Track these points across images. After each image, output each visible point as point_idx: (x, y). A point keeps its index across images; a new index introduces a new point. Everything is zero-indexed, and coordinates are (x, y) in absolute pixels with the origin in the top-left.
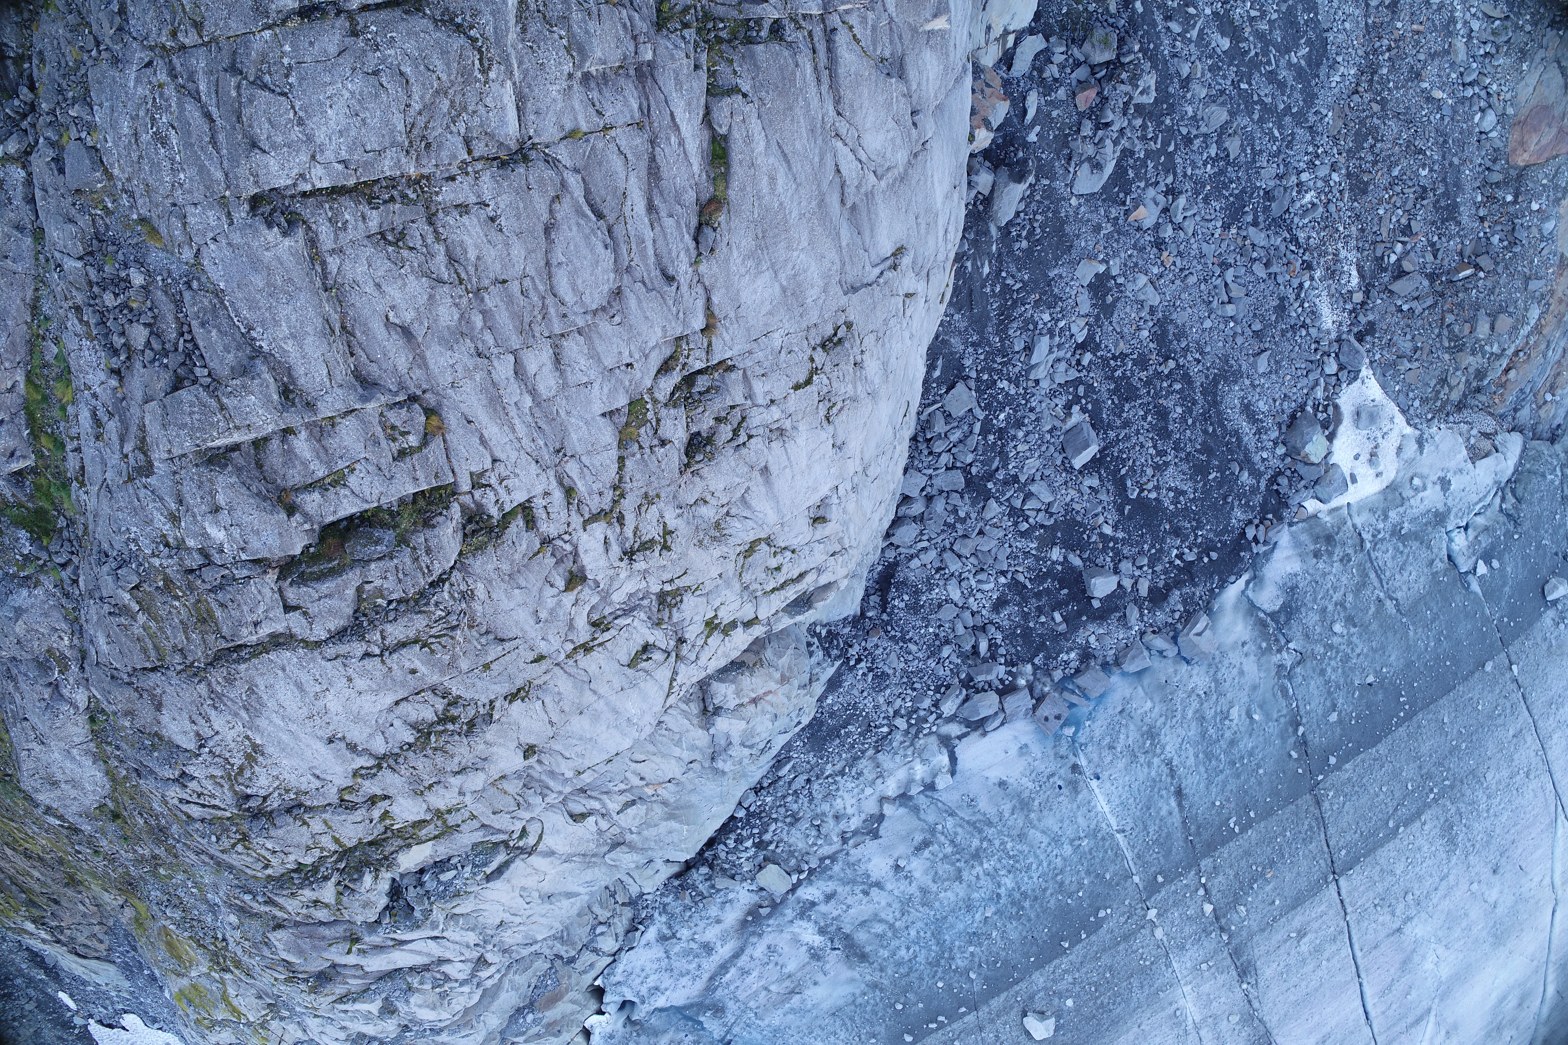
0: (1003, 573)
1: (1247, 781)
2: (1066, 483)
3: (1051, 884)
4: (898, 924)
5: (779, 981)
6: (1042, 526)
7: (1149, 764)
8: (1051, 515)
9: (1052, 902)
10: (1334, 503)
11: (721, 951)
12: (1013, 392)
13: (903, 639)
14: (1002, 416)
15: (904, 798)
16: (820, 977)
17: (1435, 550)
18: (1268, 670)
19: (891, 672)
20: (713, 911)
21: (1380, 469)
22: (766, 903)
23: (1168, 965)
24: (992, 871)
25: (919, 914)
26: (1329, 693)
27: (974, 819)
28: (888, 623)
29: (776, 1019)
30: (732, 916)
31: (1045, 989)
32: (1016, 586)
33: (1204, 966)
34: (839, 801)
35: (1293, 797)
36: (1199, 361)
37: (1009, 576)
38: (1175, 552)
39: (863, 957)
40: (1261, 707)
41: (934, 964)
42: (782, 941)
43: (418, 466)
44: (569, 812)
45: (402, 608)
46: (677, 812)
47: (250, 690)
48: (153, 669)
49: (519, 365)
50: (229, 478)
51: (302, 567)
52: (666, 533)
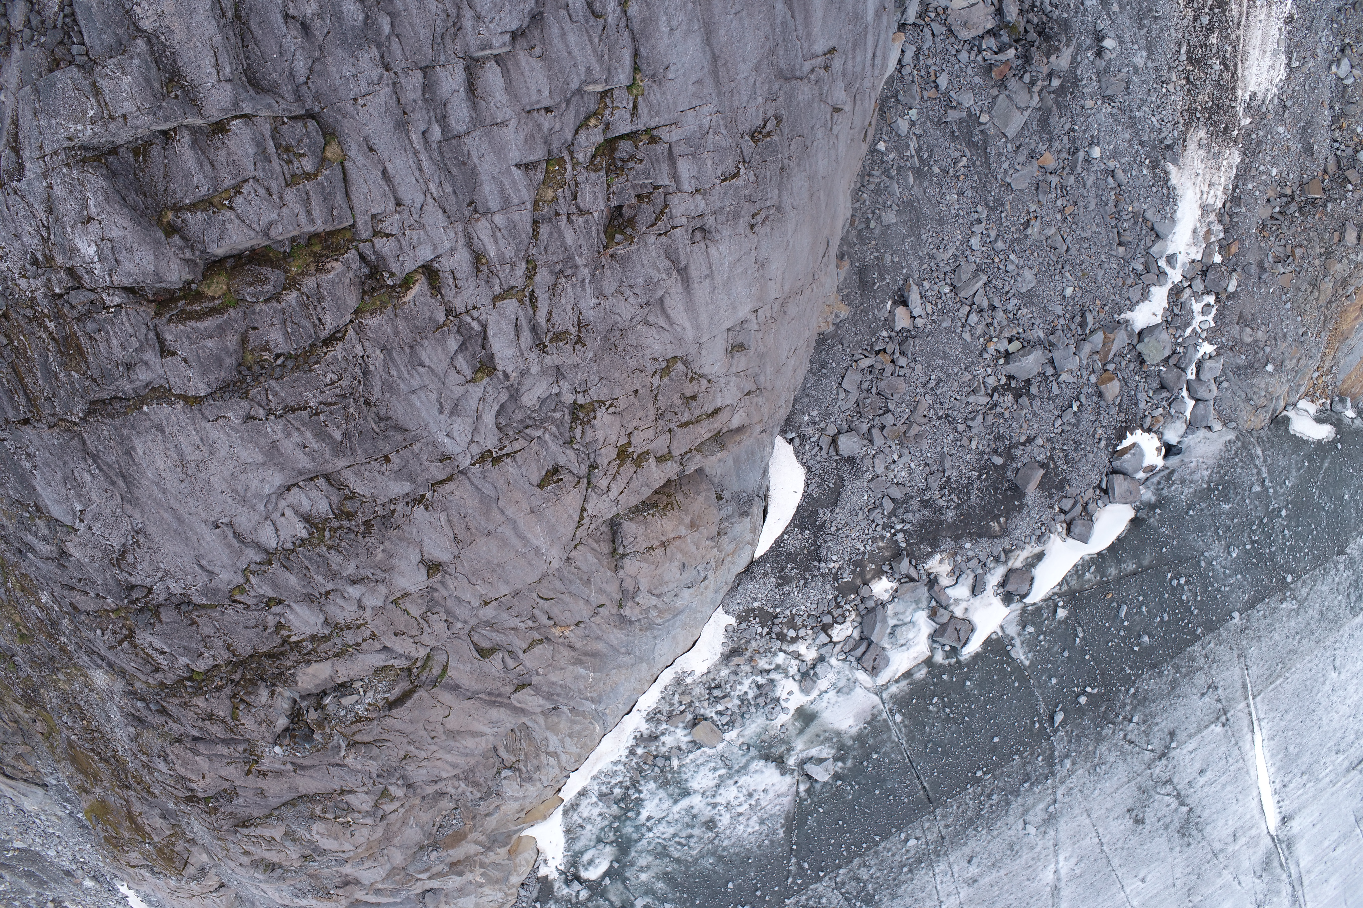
43: (313, 196)
44: (475, 645)
45: (290, 364)
46: (583, 658)
47: (128, 453)
48: (26, 422)
49: (428, 87)
50: (101, 182)
51: (181, 303)
52: (581, 325)
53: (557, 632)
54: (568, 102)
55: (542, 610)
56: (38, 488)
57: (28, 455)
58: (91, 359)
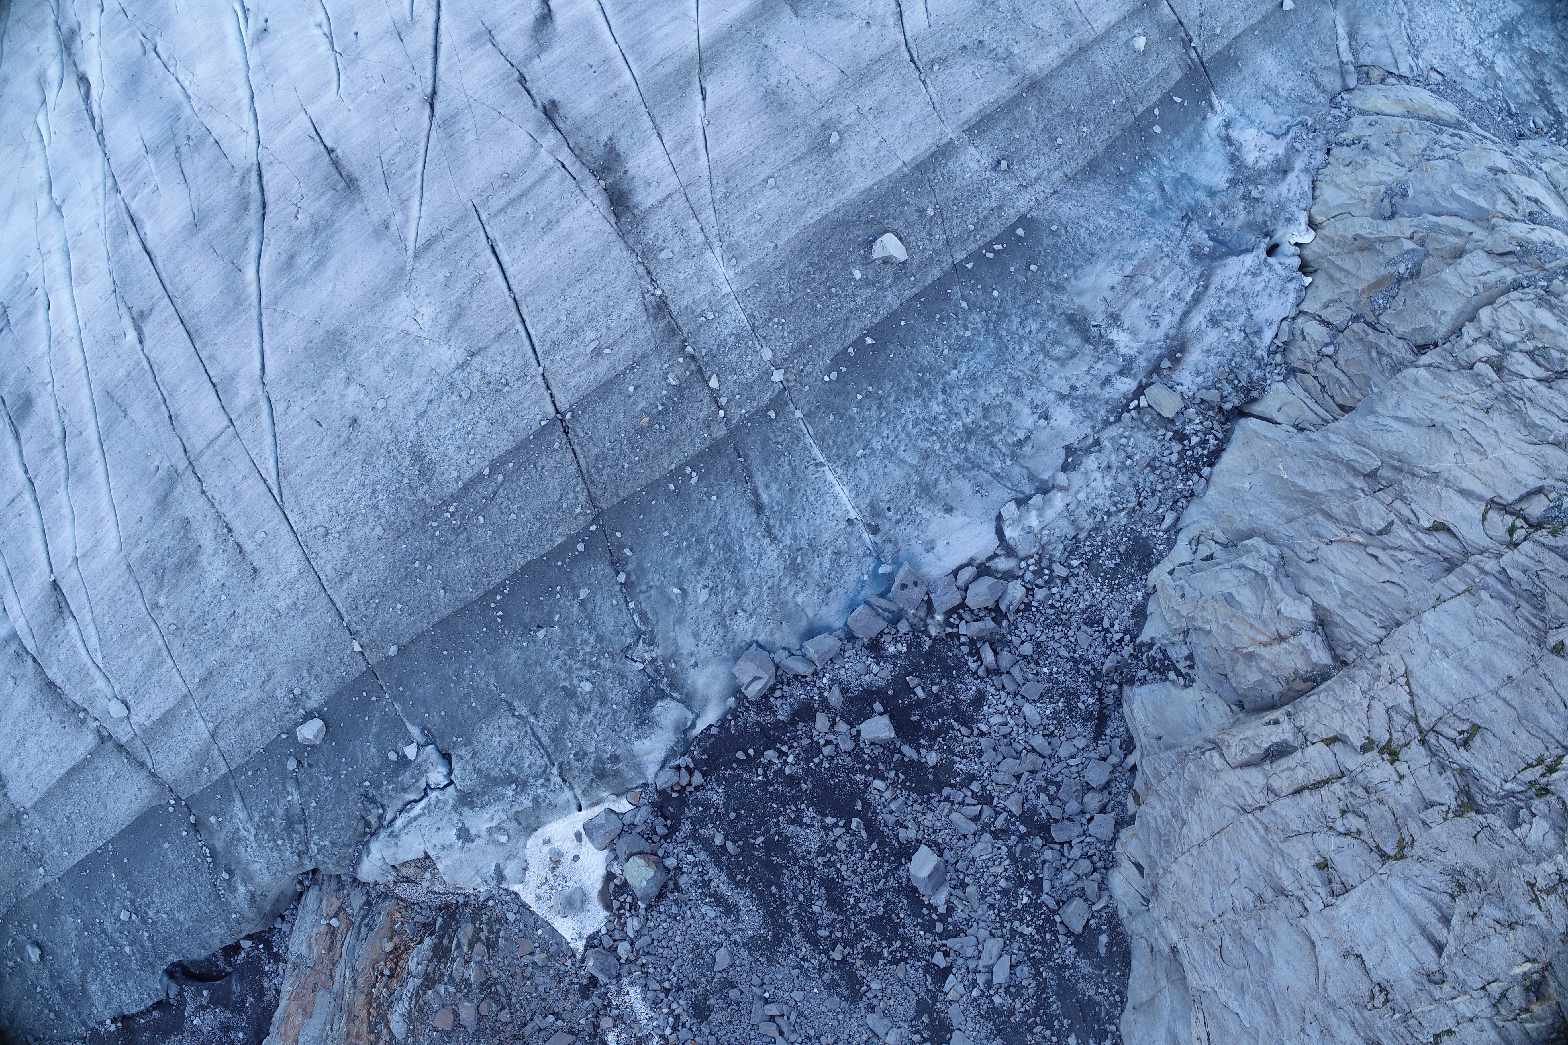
0: (982, 734)
1: (681, 522)
2: (935, 832)
3: (891, 406)
4: (1041, 357)
5: (1145, 289)
6: (953, 786)
7: (795, 537)
8: (947, 799)
9: (888, 387)
10: (598, 809)
11: (1201, 318)
12: (1017, 923)
13: (1076, 662)
14: (1025, 900)
15: (1045, 489)
16: (1109, 295)
17: (469, 767)
18: (666, 639)
19: (1084, 627)
20: (1213, 361)
21: (547, 849)
22: (1165, 372)
23: (751, 317)
24: (953, 417)
25: (1021, 369)
26: (589, 617)
27: (974, 472)
28: (1094, 679)
29: (1145, 247)
30: (1194, 356)
31: (883, 289)
32: (967, 721)
33: (710, 316)
34: (1109, 485)
35: (623, 506)
36: (803, 959)
37: (976, 732)
38: (790, 759)
39: (1071, 319)
40: (670, 601)
41: (1003, 315)
42: (1147, 333)
44: (1456, 539)
46: (1305, 499)
53: (1359, 539)
55: (1392, 571)
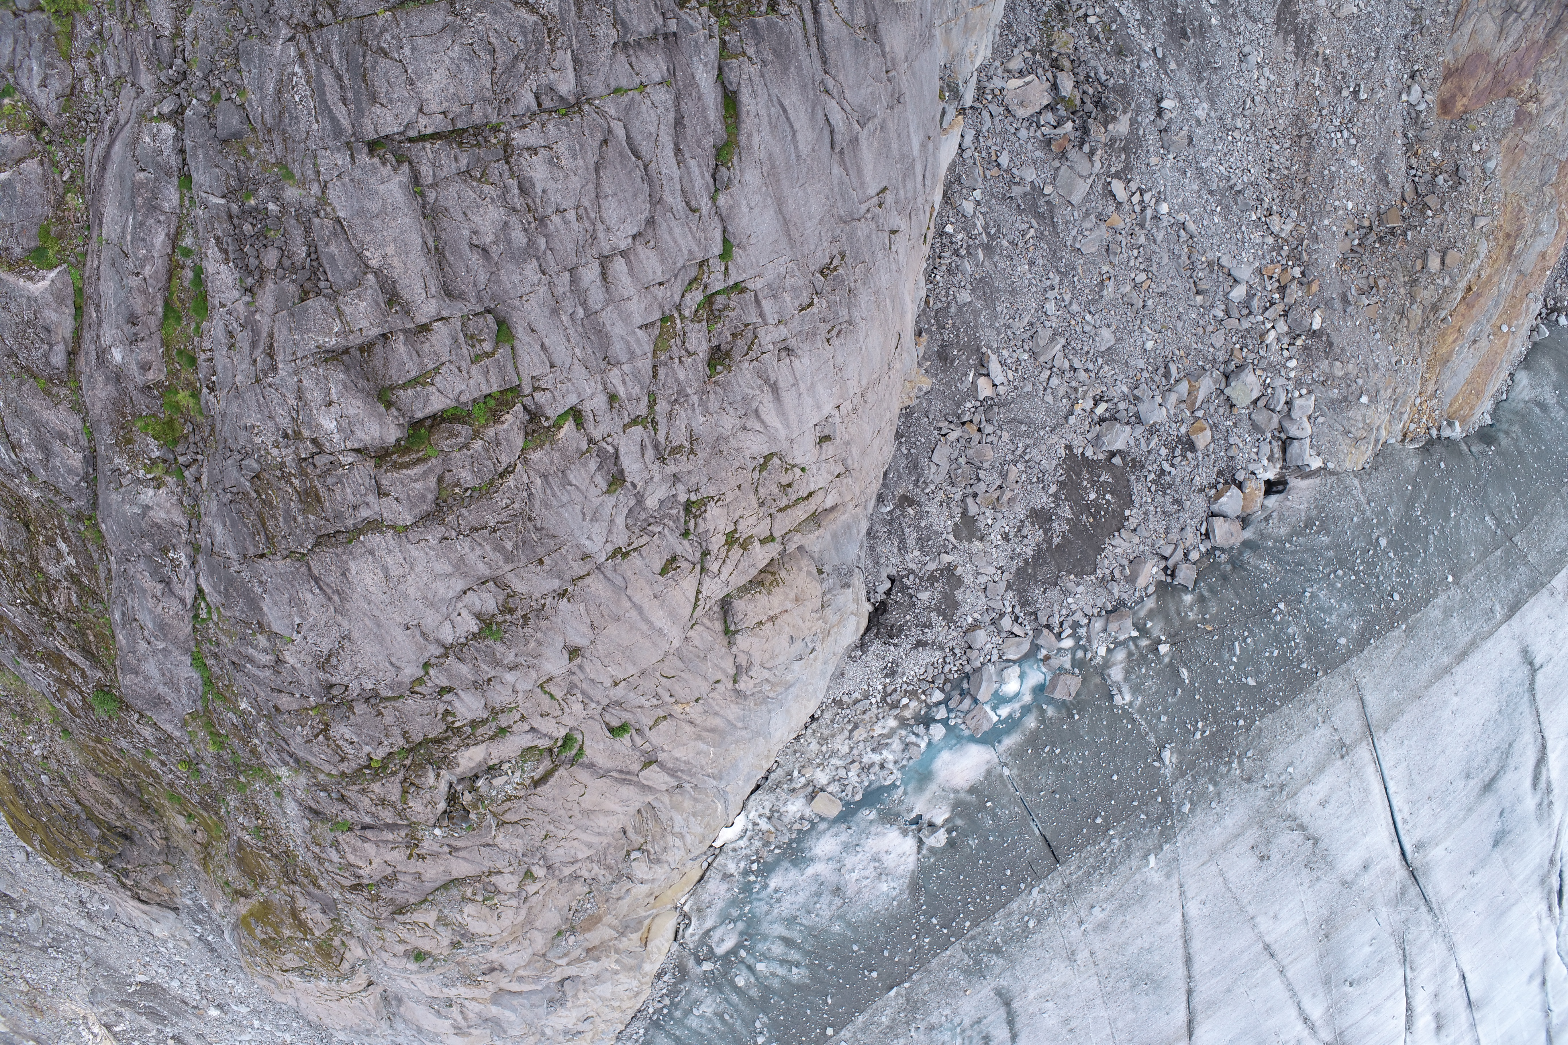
43: (491, 369)
44: (607, 724)
45: (476, 495)
46: (704, 734)
47: (343, 574)
48: (262, 556)
49: (574, 282)
50: (342, 376)
51: (394, 457)
52: (693, 439)
53: (678, 709)
54: (676, 276)
55: (664, 688)
56: (265, 609)
57: (261, 582)
58: (327, 504)
